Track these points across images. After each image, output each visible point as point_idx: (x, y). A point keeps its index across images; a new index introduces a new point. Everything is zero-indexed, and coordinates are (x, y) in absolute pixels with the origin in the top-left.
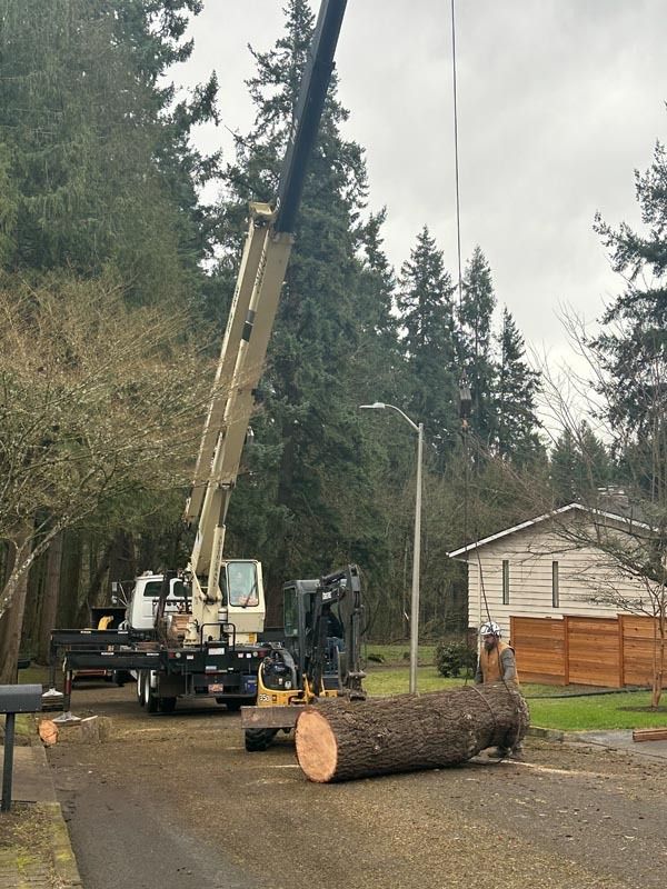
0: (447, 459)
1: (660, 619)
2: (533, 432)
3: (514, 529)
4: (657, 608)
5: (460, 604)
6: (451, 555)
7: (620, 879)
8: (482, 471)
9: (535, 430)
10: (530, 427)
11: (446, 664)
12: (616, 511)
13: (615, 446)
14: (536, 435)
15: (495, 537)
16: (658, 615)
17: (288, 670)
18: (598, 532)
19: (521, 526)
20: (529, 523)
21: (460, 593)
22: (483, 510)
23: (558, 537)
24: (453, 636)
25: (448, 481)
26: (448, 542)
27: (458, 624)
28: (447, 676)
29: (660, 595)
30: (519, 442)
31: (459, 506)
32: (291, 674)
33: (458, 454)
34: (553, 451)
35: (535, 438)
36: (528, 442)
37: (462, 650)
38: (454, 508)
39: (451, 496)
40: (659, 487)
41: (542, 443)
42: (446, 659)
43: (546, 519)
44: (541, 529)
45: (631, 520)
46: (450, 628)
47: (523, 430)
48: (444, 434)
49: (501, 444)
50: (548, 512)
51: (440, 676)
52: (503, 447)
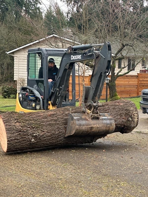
0: (5, 15)
1: (83, 76)
2: (38, 6)
3: (32, 43)
4: (82, 72)
5: (10, 71)
6: (8, 53)
7: (71, 164)
8: (19, 21)
9: (39, 5)
10: (37, 4)
11: (5, 94)
12: (69, 37)
13: (68, 13)
14: (39, 7)
15: (25, 46)
16: (82, 75)
17: (37, 98)
18: (63, 45)
19: (35, 42)
20: (38, 41)
21: (10, 67)
22: (19, 36)
23: (48, 47)
24: (7, 83)
25: (5, 24)
26: (5, 48)
27: (9, 79)
28: (5, 98)
29: (83, 68)
30: (32, 10)
31: (10, 34)
32: (39, 101)
33: (9, 14)
34: (45, 14)
35: (39, 9)
36: (36, 10)
37: (11, 88)
38: (8, 35)
39: (6, 30)
40: (85, 29)
41: (41, 10)
42: (5, 92)
43: (44, 40)
44: (42, 44)
45: (75, 41)
46: (6, 81)
47: (34, 5)
48: (4, 5)
49: (26, 10)
50: (44, 37)
51: (3, 98)
52: (27, 12)
